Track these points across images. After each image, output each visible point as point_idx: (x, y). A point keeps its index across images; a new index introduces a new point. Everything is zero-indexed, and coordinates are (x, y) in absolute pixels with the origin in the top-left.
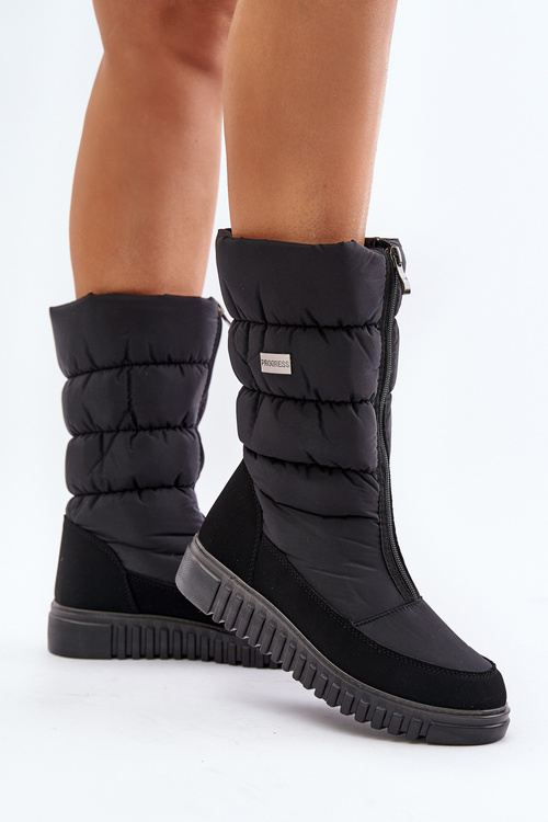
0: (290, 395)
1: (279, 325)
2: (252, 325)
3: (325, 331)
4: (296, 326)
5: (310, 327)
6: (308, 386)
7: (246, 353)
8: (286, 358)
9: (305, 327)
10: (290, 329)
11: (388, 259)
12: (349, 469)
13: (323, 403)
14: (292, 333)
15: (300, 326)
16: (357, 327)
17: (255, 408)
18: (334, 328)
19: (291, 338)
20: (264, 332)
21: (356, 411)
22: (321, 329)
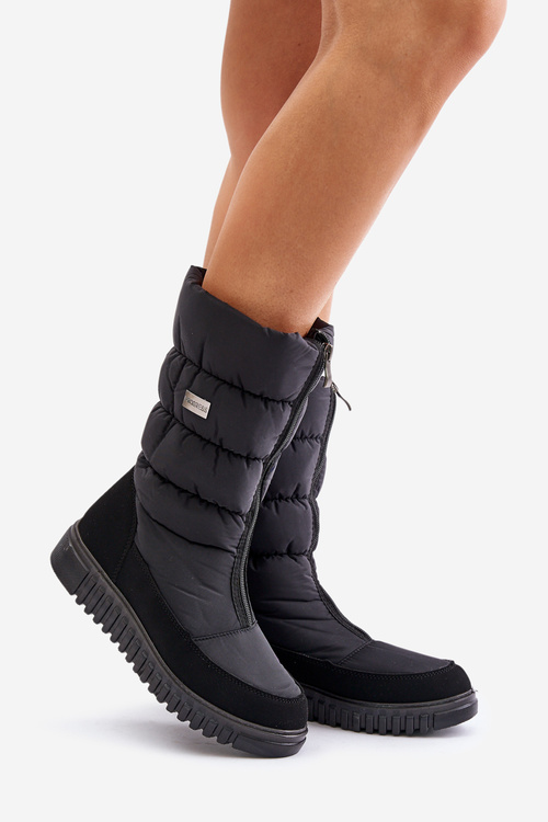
0: (198, 432)
1: (210, 374)
2: (188, 363)
3: (247, 395)
4: (225, 382)
5: (236, 387)
6: (216, 434)
7: (175, 383)
8: (207, 405)
9: (231, 385)
10: (218, 382)
11: (321, 354)
12: (223, 508)
13: (224, 450)
14: (218, 386)
15: (228, 384)
16: (274, 401)
17: (165, 430)
18: (255, 396)
19: (216, 390)
20: (196, 374)
21: (248, 466)
22: (244, 392)
